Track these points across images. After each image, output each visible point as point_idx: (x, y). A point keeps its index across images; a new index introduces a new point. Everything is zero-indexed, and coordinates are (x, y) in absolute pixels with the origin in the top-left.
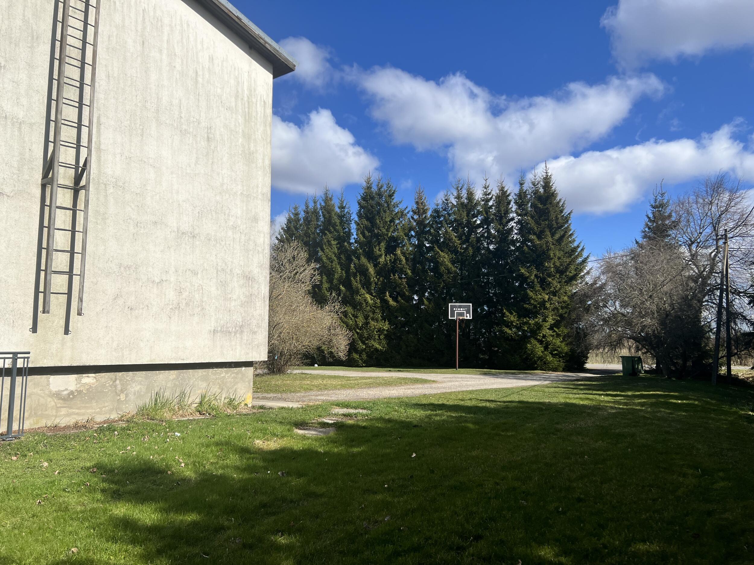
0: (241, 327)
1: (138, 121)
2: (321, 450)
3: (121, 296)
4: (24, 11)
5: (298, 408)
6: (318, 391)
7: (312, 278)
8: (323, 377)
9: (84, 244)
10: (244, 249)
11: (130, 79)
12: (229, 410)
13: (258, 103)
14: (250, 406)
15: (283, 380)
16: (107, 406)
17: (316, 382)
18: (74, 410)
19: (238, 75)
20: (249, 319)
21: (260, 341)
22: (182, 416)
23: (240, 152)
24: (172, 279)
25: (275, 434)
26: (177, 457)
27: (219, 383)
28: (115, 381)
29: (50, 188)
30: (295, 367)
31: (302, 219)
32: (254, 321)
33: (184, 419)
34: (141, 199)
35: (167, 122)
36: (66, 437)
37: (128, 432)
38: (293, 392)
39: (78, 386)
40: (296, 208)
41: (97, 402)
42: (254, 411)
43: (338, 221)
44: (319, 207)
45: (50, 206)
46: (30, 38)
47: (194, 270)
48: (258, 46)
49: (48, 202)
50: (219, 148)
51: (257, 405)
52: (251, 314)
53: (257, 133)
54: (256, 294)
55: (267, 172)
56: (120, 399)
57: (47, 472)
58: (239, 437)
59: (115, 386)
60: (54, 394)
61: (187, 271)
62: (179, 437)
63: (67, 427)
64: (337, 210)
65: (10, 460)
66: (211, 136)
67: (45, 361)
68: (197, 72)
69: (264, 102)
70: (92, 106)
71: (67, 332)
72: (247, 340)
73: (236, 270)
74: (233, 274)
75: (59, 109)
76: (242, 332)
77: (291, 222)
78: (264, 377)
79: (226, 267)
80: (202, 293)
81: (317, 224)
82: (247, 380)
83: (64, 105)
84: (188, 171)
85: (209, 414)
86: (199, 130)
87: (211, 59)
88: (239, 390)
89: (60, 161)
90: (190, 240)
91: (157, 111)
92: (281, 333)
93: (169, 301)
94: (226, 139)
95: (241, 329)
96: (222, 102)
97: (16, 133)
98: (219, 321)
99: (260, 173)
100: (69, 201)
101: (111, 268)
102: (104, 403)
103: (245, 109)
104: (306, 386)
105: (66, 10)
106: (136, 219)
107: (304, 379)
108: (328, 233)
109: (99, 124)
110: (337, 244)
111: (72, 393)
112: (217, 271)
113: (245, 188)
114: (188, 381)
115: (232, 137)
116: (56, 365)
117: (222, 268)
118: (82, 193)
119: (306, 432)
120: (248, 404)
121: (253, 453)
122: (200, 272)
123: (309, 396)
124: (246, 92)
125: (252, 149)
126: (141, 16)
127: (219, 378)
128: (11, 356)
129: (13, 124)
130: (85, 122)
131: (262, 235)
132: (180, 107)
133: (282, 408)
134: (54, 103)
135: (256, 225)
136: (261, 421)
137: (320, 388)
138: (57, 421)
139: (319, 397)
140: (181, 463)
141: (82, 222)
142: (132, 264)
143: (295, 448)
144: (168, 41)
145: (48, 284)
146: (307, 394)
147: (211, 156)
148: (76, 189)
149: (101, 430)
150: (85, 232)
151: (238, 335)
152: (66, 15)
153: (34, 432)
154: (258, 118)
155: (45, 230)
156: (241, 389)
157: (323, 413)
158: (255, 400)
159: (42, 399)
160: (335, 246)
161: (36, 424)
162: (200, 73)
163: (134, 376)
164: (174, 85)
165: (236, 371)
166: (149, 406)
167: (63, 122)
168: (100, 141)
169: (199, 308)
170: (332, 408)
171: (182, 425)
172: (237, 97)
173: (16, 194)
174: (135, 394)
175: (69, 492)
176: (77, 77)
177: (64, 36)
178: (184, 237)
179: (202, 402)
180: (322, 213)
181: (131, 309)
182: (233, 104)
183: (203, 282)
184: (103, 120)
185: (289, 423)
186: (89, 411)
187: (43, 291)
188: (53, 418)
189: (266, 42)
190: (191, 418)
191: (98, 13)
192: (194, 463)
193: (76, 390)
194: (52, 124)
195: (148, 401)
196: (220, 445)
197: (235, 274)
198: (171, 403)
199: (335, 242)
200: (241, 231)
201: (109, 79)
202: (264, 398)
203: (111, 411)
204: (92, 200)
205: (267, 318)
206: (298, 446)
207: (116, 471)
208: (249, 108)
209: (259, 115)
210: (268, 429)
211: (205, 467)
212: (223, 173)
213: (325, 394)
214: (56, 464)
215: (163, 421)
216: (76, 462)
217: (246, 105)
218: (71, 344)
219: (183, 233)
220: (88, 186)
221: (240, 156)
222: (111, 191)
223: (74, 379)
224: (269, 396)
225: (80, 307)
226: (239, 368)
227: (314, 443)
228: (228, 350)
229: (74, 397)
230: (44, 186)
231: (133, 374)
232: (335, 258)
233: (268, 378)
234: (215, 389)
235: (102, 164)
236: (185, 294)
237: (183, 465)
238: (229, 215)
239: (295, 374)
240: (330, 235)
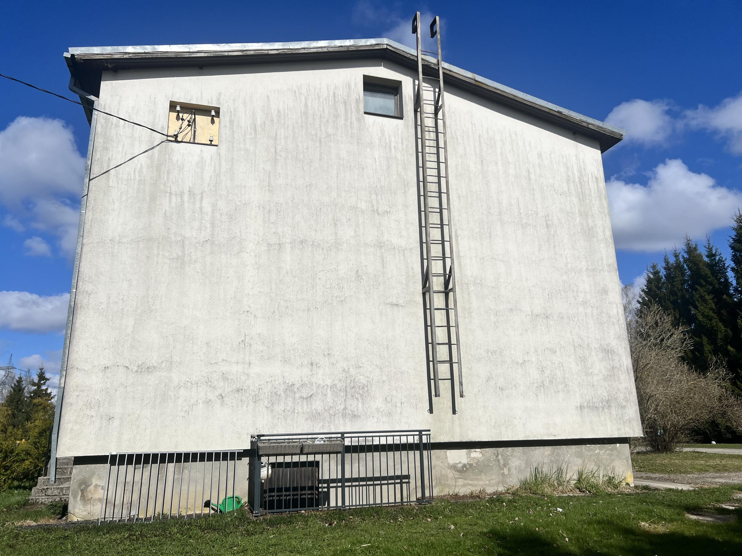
0: (608, 401)
1: (486, 226)
2: (719, 538)
3: (492, 378)
4: (397, 168)
5: (689, 491)
6: (716, 472)
7: (683, 343)
8: (722, 457)
9: (458, 336)
10: (598, 323)
11: (475, 194)
12: (609, 489)
13: (590, 181)
14: (632, 485)
15: (671, 459)
16: (494, 479)
17: (711, 462)
18: (468, 482)
19: (567, 161)
20: (614, 393)
21: (631, 415)
22: (562, 492)
23: (579, 230)
24: (533, 359)
25: (662, 518)
26: (560, 531)
27: (594, 460)
28: (497, 456)
29: (428, 295)
30: (685, 445)
31: (663, 277)
32: (621, 395)
33: (564, 495)
34: (497, 291)
35: (509, 220)
36: (465, 505)
37: (515, 504)
38: (684, 473)
39: (469, 459)
40: (654, 267)
41: (485, 475)
42: (637, 491)
43: (709, 272)
44: (682, 260)
45: (430, 309)
46: (403, 186)
47: (552, 349)
48: (580, 130)
49: (428, 307)
50: (558, 232)
51: (641, 485)
52: (616, 388)
53: (593, 209)
54: (619, 367)
55: (610, 243)
56: (504, 472)
57: (454, 534)
58: (622, 517)
59: (498, 461)
60: (452, 467)
61: (546, 350)
62: (561, 513)
63: (465, 497)
64: (706, 259)
65: (426, 521)
66: (549, 222)
67: (442, 437)
68: (529, 171)
69: (596, 178)
70: (450, 225)
71: (454, 412)
72: (617, 415)
73: (593, 344)
74: (591, 348)
75: (428, 233)
76: (609, 407)
77: (651, 283)
78: (648, 456)
79: (583, 343)
80: (563, 370)
81: (684, 280)
82: (624, 457)
83: (431, 229)
84: (533, 259)
85: (589, 492)
86: (537, 221)
87: (540, 155)
88: (617, 468)
89: (433, 273)
90: (544, 321)
91: (500, 214)
92: (657, 406)
93: (534, 380)
94: (564, 221)
95: (608, 403)
96: (555, 190)
97: (402, 258)
98: (584, 396)
99: (602, 245)
100: (443, 303)
101: (480, 354)
102: (492, 476)
103: (578, 189)
104: (699, 467)
105: (424, 157)
106: (495, 309)
107: (697, 458)
108: (698, 288)
109: (457, 236)
110: (713, 299)
111: (464, 466)
112: (574, 347)
113: (589, 263)
114: (564, 457)
115: (570, 218)
116: (450, 441)
117: (579, 343)
118: (451, 294)
119: (701, 518)
120: (630, 483)
121: (639, 535)
122: (558, 350)
123: (704, 478)
124: (577, 174)
125: (590, 225)
126: (478, 141)
127: (593, 454)
128: (417, 433)
129: (399, 252)
130: (447, 238)
131: (615, 306)
132: (518, 205)
133: (670, 490)
134: (424, 229)
135: (607, 296)
136: (646, 502)
137: (718, 469)
138: (457, 490)
139: (717, 480)
140: (565, 538)
141: (454, 318)
142: (497, 349)
143: (687, 533)
144: (501, 154)
145: (436, 372)
146: (702, 476)
147: (552, 240)
148: (447, 291)
149: (491, 500)
150: (457, 326)
151: (606, 410)
152: (424, 161)
153: (442, 499)
154: (592, 194)
155: (429, 328)
156: (619, 467)
157: (722, 498)
158: (638, 479)
159: (443, 471)
160: (710, 301)
161: (442, 492)
162: (532, 171)
163: (513, 452)
164: (511, 188)
165: (610, 448)
166: (530, 480)
167: (431, 242)
168: (459, 250)
169: (562, 384)
170: (734, 492)
171: (563, 501)
172: (568, 181)
173: (406, 303)
174: (516, 468)
175: (472, 552)
176: (438, 206)
177: (425, 177)
178: (538, 319)
179: (581, 479)
180: (687, 265)
181: (502, 389)
182: (566, 189)
183: (562, 359)
184: (459, 232)
185: (679, 507)
186: (481, 483)
187: (433, 378)
188: (454, 488)
189: (589, 124)
190: (572, 495)
191: (446, 151)
192: (578, 539)
193: (468, 463)
194: (424, 245)
195: (528, 475)
196: (603, 523)
197: (593, 348)
198: (550, 479)
199: (711, 296)
200: (592, 305)
201: (460, 199)
202: (648, 478)
203: (498, 483)
204: (459, 299)
205: (634, 391)
206: (689, 532)
207: (508, 538)
208: (582, 188)
209: (592, 192)
210: (654, 511)
211: (588, 544)
212: (566, 253)
213: (725, 477)
214: (460, 527)
215: (544, 496)
216: (476, 527)
217: (579, 186)
218: (459, 422)
219: (537, 316)
220: (454, 288)
221: (580, 234)
222: (472, 288)
223: (465, 454)
224: (654, 476)
225: (461, 390)
226: (613, 445)
227: (710, 529)
228: (598, 425)
229: (467, 469)
230: (424, 294)
231: (512, 450)
232: (715, 315)
233: (652, 456)
234: (592, 467)
235: (462, 268)
236: (547, 372)
237: (567, 539)
238: (577, 292)
239: (686, 453)
240: (701, 290)
